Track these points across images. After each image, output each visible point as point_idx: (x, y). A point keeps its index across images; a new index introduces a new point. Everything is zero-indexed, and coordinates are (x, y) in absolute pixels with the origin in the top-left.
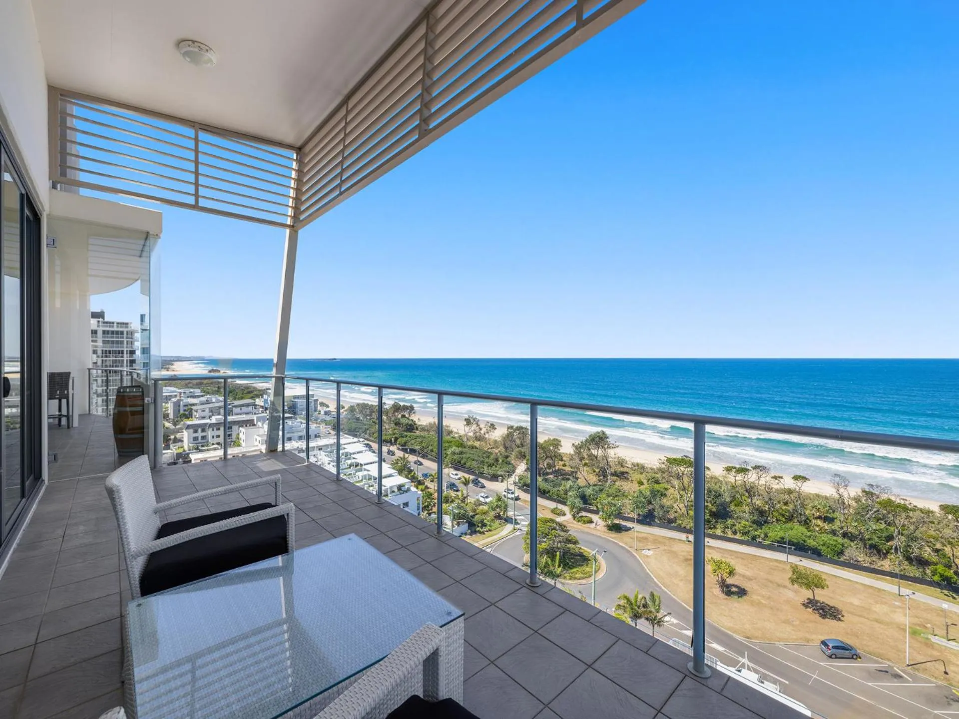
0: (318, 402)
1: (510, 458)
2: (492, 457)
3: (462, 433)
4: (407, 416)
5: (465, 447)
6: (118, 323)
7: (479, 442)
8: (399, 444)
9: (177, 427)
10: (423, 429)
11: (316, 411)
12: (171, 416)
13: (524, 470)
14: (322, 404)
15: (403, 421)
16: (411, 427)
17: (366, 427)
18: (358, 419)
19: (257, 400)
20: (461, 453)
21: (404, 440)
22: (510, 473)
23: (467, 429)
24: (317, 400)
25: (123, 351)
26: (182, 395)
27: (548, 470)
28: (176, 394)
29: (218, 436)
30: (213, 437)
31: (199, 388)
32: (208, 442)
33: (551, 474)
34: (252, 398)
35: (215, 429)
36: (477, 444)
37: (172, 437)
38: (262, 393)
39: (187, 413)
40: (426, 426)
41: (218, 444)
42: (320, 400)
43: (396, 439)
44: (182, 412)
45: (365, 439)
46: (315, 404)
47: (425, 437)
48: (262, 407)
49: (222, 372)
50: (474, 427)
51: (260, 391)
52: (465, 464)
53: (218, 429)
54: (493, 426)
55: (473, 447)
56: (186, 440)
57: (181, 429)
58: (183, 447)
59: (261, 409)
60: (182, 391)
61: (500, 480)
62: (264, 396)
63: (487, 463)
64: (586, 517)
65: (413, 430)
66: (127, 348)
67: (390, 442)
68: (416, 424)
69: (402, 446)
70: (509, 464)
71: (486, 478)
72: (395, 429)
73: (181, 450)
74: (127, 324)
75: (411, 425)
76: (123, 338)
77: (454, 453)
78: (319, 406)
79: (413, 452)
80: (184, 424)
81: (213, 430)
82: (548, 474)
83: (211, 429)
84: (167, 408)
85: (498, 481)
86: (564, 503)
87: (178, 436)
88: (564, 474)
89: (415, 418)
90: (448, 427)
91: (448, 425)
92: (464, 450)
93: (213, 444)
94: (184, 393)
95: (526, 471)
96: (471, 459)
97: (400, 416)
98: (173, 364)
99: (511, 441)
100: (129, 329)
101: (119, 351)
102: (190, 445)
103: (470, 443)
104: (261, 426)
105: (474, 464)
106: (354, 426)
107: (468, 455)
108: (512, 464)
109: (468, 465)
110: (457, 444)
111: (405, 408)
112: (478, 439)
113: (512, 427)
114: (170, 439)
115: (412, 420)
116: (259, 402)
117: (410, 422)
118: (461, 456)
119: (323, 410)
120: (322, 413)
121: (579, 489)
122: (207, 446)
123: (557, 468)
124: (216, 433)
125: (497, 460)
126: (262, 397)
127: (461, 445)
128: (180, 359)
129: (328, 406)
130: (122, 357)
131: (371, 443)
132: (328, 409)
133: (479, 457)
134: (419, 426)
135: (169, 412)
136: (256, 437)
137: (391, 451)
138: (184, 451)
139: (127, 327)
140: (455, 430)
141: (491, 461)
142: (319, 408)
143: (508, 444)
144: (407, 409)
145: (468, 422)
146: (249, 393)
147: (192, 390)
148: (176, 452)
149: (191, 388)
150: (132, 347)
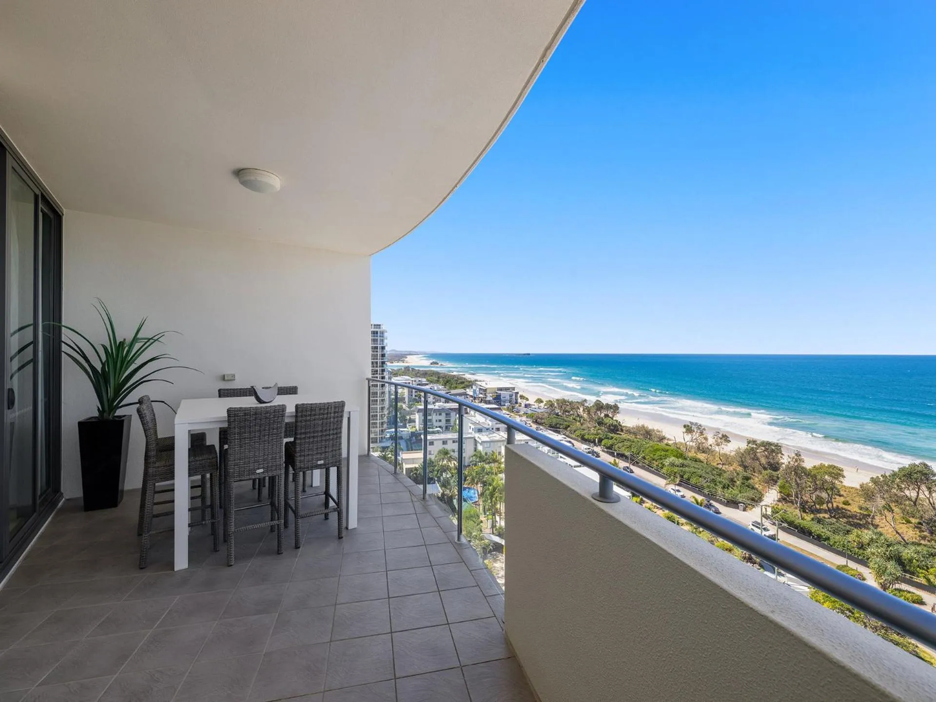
0: (519, 395)
1: (752, 481)
2: (726, 475)
3: (679, 440)
4: (610, 415)
5: (686, 459)
6: (374, 325)
7: (704, 455)
8: (604, 446)
9: (412, 409)
10: (629, 431)
11: (516, 403)
12: (407, 400)
13: (776, 499)
14: (522, 397)
15: (607, 420)
16: (616, 428)
17: (567, 423)
18: (557, 414)
19: (468, 390)
20: (683, 465)
21: (610, 442)
22: (756, 500)
23: (688, 437)
24: (517, 393)
25: (377, 347)
26: (414, 383)
27: (818, 507)
28: (409, 381)
29: (440, 421)
30: (437, 421)
31: (425, 378)
32: (432, 425)
33: (825, 512)
34: (463, 388)
35: (438, 414)
36: (701, 456)
37: (408, 417)
38: (471, 383)
39: (417, 398)
40: (633, 428)
41: (440, 427)
42: (520, 393)
43: (600, 440)
44: (414, 396)
45: (567, 436)
46: (516, 396)
47: (634, 442)
48: (472, 396)
49: (440, 364)
50: (696, 435)
51: (470, 382)
52: (689, 479)
53: (440, 414)
54: (725, 438)
55: (696, 460)
56: (417, 421)
57: (414, 411)
58: (415, 427)
59: (471, 399)
60: (413, 379)
61: (742, 508)
62: (473, 387)
63: (720, 482)
64: (909, 592)
65: (617, 430)
66: (380, 344)
67: (594, 442)
68: (620, 426)
69: (607, 448)
70: (753, 488)
71: (720, 502)
72: (599, 430)
73: (413, 430)
74: (380, 325)
75: (615, 426)
76: (377, 336)
77: (672, 465)
78: (519, 399)
79: (621, 456)
80: (416, 408)
81: (436, 415)
82: (819, 511)
83: (435, 414)
84: (404, 393)
85: (738, 508)
86: (864, 562)
87: (412, 417)
88: (849, 517)
89: (619, 418)
90: (659, 432)
91: (660, 429)
92: (685, 462)
93: (437, 427)
94: (415, 381)
95: (779, 501)
96: (698, 475)
97: (603, 415)
98: (406, 358)
99: (753, 459)
100: (381, 330)
101: (375, 347)
102: (421, 426)
103: (691, 454)
104: (473, 415)
105: (702, 482)
106: (554, 421)
107: (693, 470)
108: (757, 489)
109: (693, 481)
110: (675, 454)
111: (608, 407)
112: (701, 449)
113: (754, 442)
114: (407, 419)
115: (617, 421)
116: (470, 392)
117: (615, 423)
118: (684, 469)
119: (524, 402)
120: (523, 405)
121: (888, 546)
122: (433, 428)
123: (835, 505)
124: (439, 417)
125: (732, 481)
126: (472, 388)
127: (680, 455)
128: (411, 354)
129: (527, 399)
130: (377, 352)
131: (573, 441)
132: (527, 402)
133: (708, 473)
134: (624, 426)
135: (405, 396)
136: (470, 425)
137: (595, 452)
138: (416, 430)
139: (380, 328)
140: (667, 436)
141: (726, 482)
142: (519, 400)
143: (748, 461)
144: (611, 408)
145: (688, 429)
146: (462, 383)
147: (420, 379)
148: (411, 431)
149: (419, 377)
150: (383, 344)
